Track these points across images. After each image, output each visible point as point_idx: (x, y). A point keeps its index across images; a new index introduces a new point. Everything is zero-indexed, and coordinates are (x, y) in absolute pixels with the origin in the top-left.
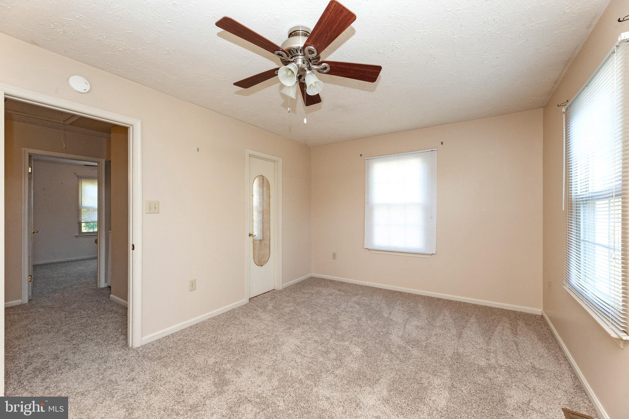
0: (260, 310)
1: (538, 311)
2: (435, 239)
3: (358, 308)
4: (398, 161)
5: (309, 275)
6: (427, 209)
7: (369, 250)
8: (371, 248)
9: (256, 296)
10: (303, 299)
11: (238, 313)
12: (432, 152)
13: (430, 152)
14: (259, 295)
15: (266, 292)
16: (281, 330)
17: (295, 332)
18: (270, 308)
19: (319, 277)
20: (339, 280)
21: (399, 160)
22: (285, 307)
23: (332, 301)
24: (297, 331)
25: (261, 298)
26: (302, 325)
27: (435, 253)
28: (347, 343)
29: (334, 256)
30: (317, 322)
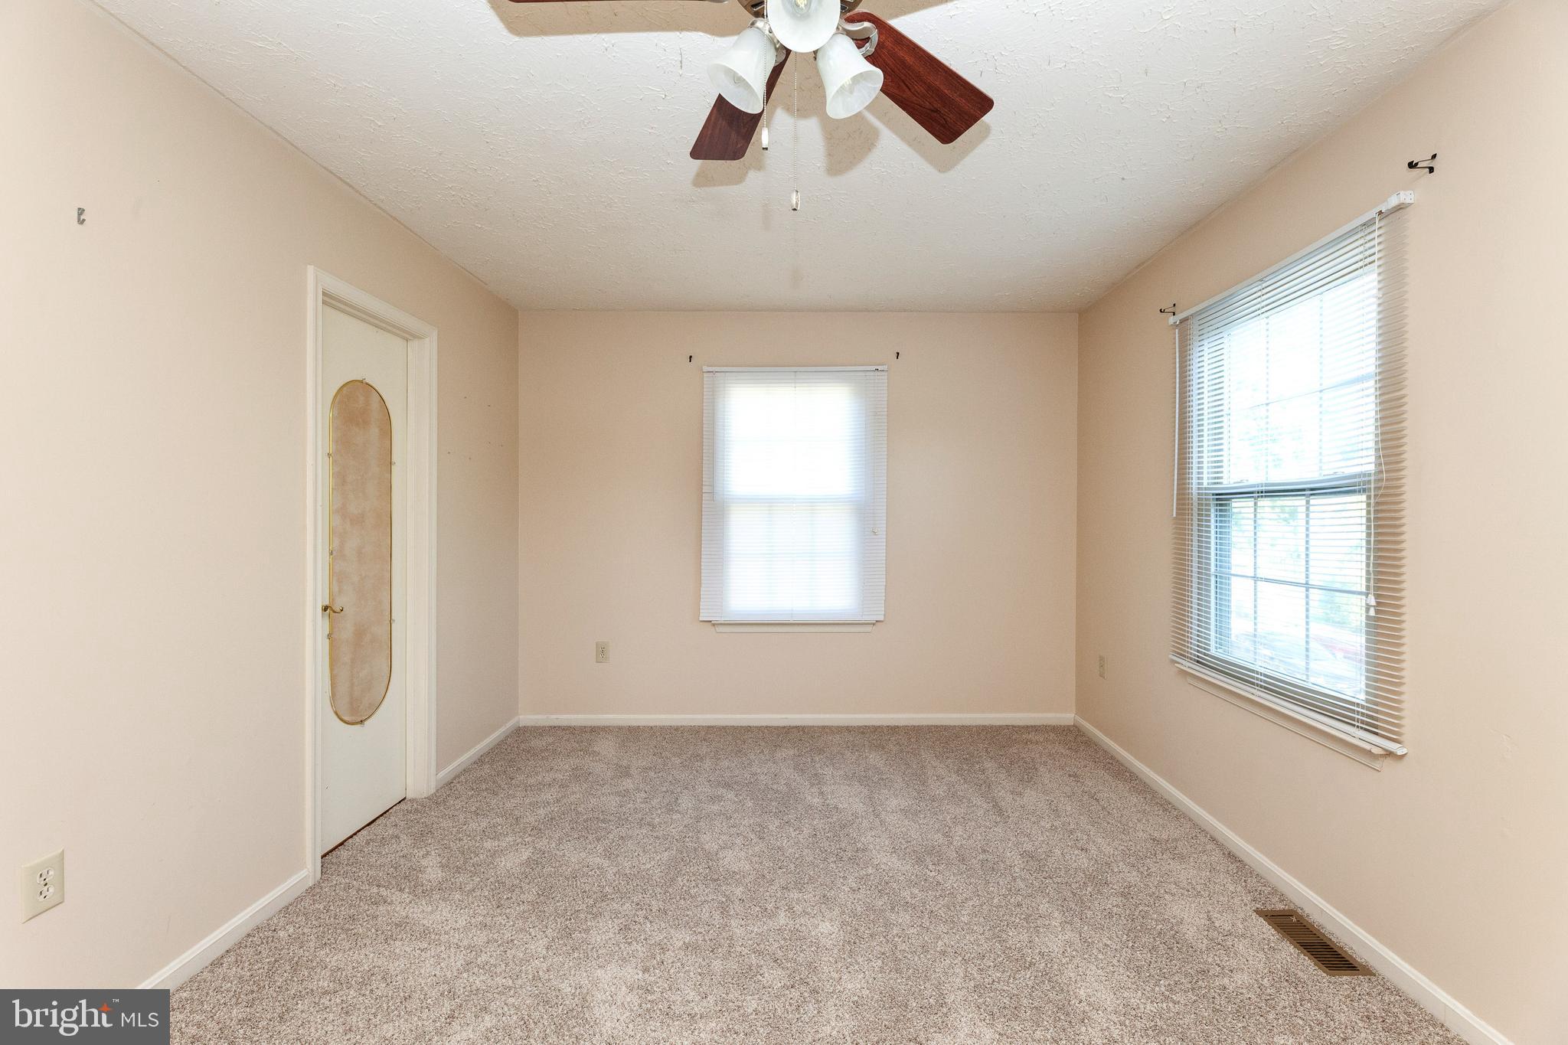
0: (396, 896)
1: (1067, 717)
2: (882, 584)
3: (731, 795)
4: (793, 385)
5: (510, 724)
6: (863, 512)
7: (714, 625)
8: (722, 620)
9: (342, 844)
10: (542, 812)
11: (299, 940)
12: (877, 373)
13: (872, 373)
14: (351, 837)
15: (378, 817)
16: (539, 946)
17: (596, 938)
18: (433, 872)
19: (547, 724)
20: (621, 723)
21: (797, 385)
22: (494, 854)
23: (643, 795)
24: (603, 932)
25: (368, 843)
26: (604, 904)
27: (881, 618)
28: (782, 919)
29: (602, 652)
30: (647, 876)
